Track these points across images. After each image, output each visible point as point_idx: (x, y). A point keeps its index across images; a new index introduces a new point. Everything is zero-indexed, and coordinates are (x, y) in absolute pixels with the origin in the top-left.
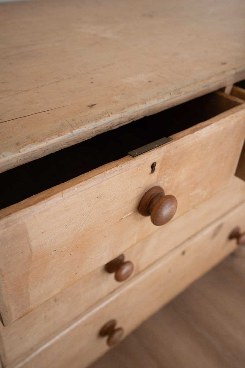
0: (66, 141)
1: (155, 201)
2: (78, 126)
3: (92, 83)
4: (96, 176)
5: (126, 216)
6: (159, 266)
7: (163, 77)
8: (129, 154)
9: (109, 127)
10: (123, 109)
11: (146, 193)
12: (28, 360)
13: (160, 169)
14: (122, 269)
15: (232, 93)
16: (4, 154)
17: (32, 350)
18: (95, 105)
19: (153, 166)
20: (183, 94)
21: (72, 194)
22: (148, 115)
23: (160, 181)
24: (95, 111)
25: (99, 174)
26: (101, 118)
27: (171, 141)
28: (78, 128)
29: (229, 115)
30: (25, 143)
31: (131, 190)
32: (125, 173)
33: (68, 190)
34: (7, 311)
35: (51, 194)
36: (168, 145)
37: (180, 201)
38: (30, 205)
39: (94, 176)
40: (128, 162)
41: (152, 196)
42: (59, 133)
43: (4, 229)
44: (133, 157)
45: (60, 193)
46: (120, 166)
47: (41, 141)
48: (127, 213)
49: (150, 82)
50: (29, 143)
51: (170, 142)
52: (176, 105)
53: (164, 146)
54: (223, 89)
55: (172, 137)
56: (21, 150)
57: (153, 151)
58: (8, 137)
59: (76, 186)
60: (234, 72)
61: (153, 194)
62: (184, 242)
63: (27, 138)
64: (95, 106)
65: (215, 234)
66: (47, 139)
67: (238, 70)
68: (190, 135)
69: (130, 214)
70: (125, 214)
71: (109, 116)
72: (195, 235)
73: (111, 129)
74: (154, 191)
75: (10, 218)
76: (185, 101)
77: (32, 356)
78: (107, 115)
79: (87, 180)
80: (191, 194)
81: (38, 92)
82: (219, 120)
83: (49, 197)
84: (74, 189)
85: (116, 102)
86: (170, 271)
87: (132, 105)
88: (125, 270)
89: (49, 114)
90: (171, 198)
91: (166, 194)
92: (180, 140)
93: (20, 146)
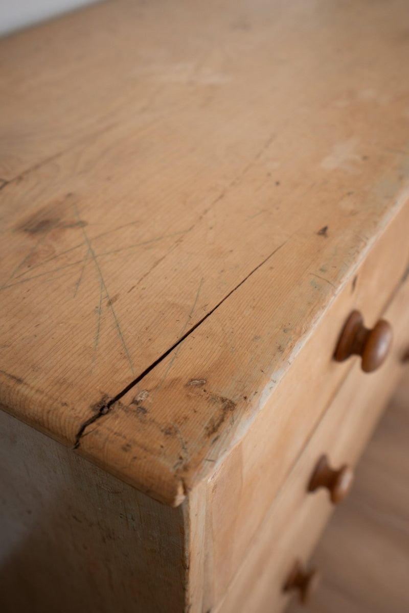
2: (337, 278)
3: (278, 183)
16: (273, 377)
18: (326, 228)
24: (338, 241)
26: (359, 252)
28: (340, 283)
30: (289, 344)
47: (308, 329)
49: (365, 158)
50: (295, 341)
56: (290, 360)
58: (252, 340)
63: (284, 330)
64: (329, 229)
66: (313, 321)
71: (366, 243)
78: (362, 243)
85: (352, 213)
93: (286, 351)
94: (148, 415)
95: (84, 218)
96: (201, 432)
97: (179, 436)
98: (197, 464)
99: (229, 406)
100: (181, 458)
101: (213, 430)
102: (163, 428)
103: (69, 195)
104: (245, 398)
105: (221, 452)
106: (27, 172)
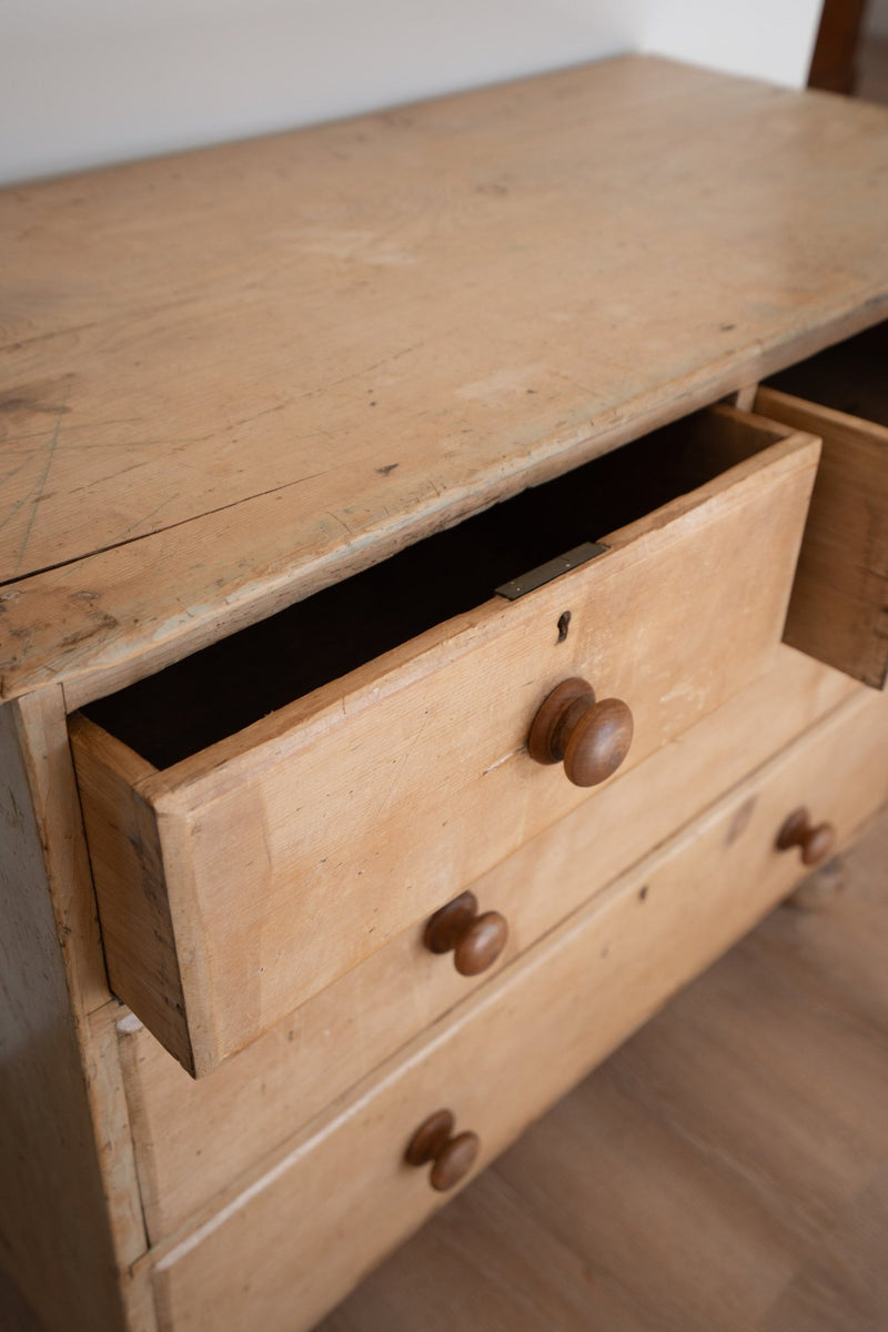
0: (333, 569)
1: (572, 720)
2: (362, 525)
3: (373, 404)
4: (424, 655)
5: (497, 764)
6: (572, 936)
7: (566, 378)
8: (498, 593)
9: (437, 523)
10: (472, 472)
11: (547, 698)
12: (210, 1227)
13: (582, 630)
14: (476, 936)
15: (757, 407)
16: (191, 610)
17: (225, 1194)
18: (395, 466)
19: (563, 623)
20: (625, 420)
21: (367, 705)
22: (534, 485)
23: (582, 663)
24: (399, 483)
25: (429, 649)
26: (418, 501)
27: (604, 551)
28: (364, 531)
29: (754, 472)
30: (237, 581)
31: (509, 689)
32: (493, 643)
33: (356, 694)
34: (206, 1032)
35: (317, 706)
36: (599, 563)
37: (639, 714)
38: (270, 737)
39: (417, 656)
40: (500, 614)
41: (563, 705)
42: (316, 546)
43: (213, 799)
44: (511, 600)
45: (338, 703)
46: (481, 624)
47: (276, 572)
48: (500, 757)
49: (530, 392)
50: (247, 580)
51: (604, 554)
52: (606, 451)
53: (589, 565)
54: (729, 400)
55: (607, 539)
56: (230, 599)
57: (562, 582)
58: (192, 568)
59: (375, 683)
60: (756, 351)
61: (568, 699)
62: (646, 856)
63: (241, 566)
64: (398, 468)
65: (733, 834)
66: (291, 565)
67: (769, 345)
68: (653, 533)
69: (506, 757)
70: (495, 758)
71: (438, 494)
72: (673, 835)
73: (442, 530)
74: (567, 693)
75: (225, 770)
76: (629, 439)
77: (224, 1215)
78: (433, 492)
79: (400, 665)
80: (663, 699)
81: (235, 441)
82: (728, 487)
83: (312, 713)
84: (371, 693)
85: (449, 455)
86: (605, 953)
87: (494, 461)
88: (482, 941)
89: (280, 498)
90: (616, 708)
91: (598, 700)
92: (628, 547)
93: (227, 587)
94: (4, 615)
95: (69, 404)
96: (60, 640)
97: (27, 639)
98: (30, 668)
99: (110, 623)
100: (15, 659)
101: (72, 642)
102: (14, 628)
103: (70, 375)
104: (136, 621)
105: (71, 665)
106: (32, 340)
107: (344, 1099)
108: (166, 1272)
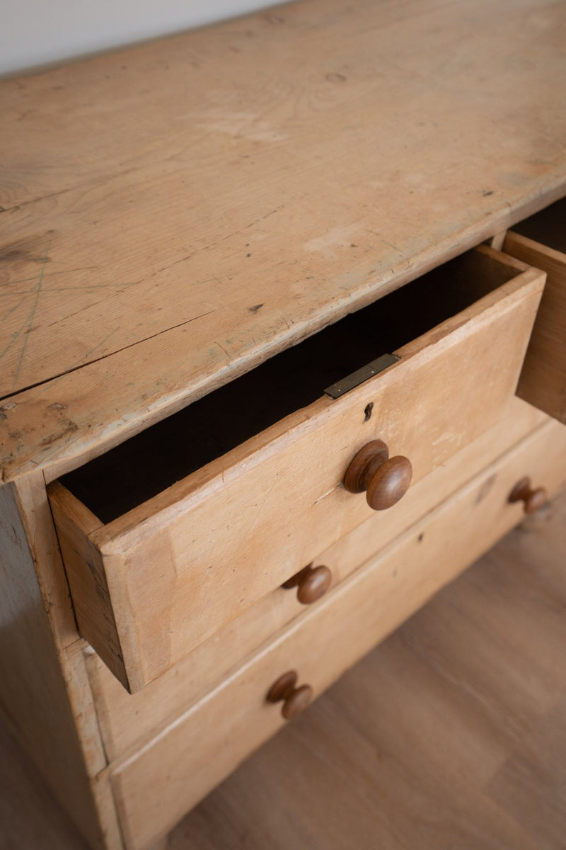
0: (218, 379)
1: (373, 469)
2: (237, 351)
3: (249, 255)
4: (275, 441)
5: (323, 496)
6: (374, 566)
7: (377, 234)
8: (325, 393)
9: (288, 343)
10: (312, 310)
11: (357, 455)
12: (146, 748)
13: (381, 412)
14: (312, 582)
15: (506, 248)
16: (125, 417)
17: (154, 732)
18: (261, 306)
19: (368, 410)
20: (415, 266)
21: (238, 475)
22: (353, 312)
23: (381, 430)
24: (264, 319)
25: (279, 436)
26: (275, 333)
27: (397, 361)
28: (239, 356)
29: (499, 300)
30: (155, 395)
31: (332, 453)
32: (322, 428)
33: (231, 469)
34: (136, 670)
35: (206, 478)
36: (393, 370)
37: (414, 460)
38: (175, 501)
39: (271, 441)
40: (326, 410)
41: (366, 459)
42: (206, 368)
43: (138, 543)
44: (335, 398)
45: (219, 475)
46: (314, 417)
47: (181, 388)
48: (325, 493)
49: (353, 246)
50: (162, 394)
51: (397, 363)
52: (401, 285)
53: (386, 372)
54: (487, 242)
55: (399, 352)
56: (150, 408)
57: (367, 385)
58: (126, 385)
59: (243, 461)
60: (506, 211)
61: (370, 456)
62: (423, 517)
63: (158, 384)
64: (263, 307)
65: (480, 498)
66: (190, 383)
67: (515, 206)
68: (430, 347)
69: (330, 491)
70: (322, 494)
71: (289, 327)
72: (442, 502)
73: (291, 346)
74: (370, 451)
75: (146, 524)
76: (418, 276)
77: (154, 741)
78: (285, 326)
79: (260, 448)
80: (434, 444)
81: (157, 285)
82: (482, 311)
83: (203, 483)
84: (241, 467)
85: (297, 297)
86: (395, 574)
87: (326, 302)
88: (316, 582)
89: (185, 331)
90: (401, 461)
91: (390, 456)
92: (412, 358)
93: (148, 400)
94: (6, 421)
95: (50, 255)
96: (40, 441)
97: (20, 440)
98: (22, 462)
99: (73, 428)
100: (12, 455)
101: (48, 443)
102: (11, 432)
103: (51, 232)
104: (90, 426)
105: (48, 458)
106: (26, 203)
107: (228, 673)
108: (119, 776)
